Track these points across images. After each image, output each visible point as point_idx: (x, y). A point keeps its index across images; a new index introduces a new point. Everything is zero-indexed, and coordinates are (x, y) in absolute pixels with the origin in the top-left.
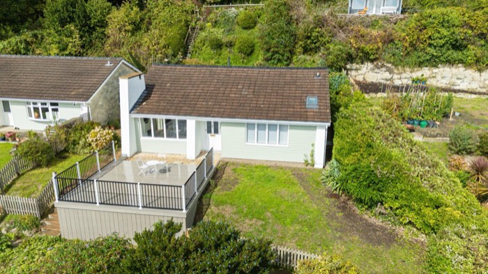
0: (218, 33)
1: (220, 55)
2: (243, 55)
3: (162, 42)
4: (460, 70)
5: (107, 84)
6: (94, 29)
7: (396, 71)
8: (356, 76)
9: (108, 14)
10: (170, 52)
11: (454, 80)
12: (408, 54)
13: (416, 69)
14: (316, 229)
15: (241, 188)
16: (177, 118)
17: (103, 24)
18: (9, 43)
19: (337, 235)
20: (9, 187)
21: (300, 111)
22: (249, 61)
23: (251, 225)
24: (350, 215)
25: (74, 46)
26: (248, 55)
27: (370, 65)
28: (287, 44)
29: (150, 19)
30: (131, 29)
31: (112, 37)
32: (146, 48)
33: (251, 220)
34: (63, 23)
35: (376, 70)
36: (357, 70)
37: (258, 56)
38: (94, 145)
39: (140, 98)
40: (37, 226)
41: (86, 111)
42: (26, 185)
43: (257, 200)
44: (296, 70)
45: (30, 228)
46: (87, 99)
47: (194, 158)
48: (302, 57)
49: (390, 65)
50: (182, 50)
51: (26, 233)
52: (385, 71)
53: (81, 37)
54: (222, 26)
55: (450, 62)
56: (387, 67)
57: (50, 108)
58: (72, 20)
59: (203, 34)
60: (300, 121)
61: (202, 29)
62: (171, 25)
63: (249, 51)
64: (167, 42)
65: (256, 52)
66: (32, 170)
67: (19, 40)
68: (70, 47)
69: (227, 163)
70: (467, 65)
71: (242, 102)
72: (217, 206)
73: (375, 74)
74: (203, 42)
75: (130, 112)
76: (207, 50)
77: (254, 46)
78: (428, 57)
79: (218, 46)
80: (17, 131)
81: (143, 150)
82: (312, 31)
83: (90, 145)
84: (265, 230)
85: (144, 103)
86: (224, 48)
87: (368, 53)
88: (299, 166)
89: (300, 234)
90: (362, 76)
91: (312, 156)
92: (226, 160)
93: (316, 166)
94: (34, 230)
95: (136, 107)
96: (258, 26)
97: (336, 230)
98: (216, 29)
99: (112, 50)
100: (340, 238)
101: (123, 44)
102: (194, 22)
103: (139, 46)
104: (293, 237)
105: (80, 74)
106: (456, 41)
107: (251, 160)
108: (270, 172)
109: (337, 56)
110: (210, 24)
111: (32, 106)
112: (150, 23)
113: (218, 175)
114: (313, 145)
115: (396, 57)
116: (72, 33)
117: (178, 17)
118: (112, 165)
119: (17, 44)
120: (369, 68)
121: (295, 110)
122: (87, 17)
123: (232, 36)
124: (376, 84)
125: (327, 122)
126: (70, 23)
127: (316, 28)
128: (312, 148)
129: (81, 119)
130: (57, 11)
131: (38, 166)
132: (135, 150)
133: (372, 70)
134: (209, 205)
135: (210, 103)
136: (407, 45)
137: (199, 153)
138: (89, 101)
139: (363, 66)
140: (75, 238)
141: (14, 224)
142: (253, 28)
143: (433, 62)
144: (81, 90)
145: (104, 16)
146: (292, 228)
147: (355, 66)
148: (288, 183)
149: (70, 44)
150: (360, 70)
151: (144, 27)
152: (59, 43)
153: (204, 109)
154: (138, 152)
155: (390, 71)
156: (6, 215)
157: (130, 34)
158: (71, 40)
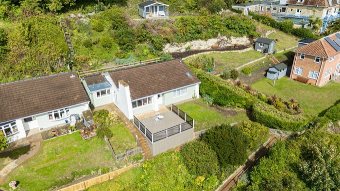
0: (84, 36)
3: (59, 49)
4: (200, 41)
7: (179, 46)
8: (165, 51)
10: (65, 54)
11: (200, 46)
12: (182, 37)
13: (185, 43)
21: (189, 80)
22: (111, 51)
26: (110, 48)
35: (172, 47)
44: (170, 61)
45: (142, 158)
46: (88, 100)
48: (140, 45)
52: (176, 47)
54: (83, 31)
55: (197, 39)
56: (176, 44)
61: (73, 35)
62: (55, 36)
70: (202, 39)
73: (173, 49)
74: (78, 43)
76: (83, 48)
78: (189, 38)
79: (91, 45)
86: (93, 45)
90: (167, 50)
91: (195, 94)
93: (197, 98)
96: (105, 29)
98: (80, 34)
106: (199, 30)
110: (76, 31)
111: (53, 114)
114: (195, 91)
115: (178, 39)
121: (187, 80)
123: (96, 38)
125: (200, 82)
127: (143, 30)
133: (170, 46)
136: (181, 34)
139: (166, 45)
141: (134, 160)
143: (191, 39)
144: (78, 96)
150: (165, 47)
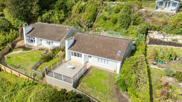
0: (106, 14)
1: (105, 22)
2: (113, 24)
3: (87, 17)
5: (66, 36)
6: (68, 11)
7: (166, 35)
8: (151, 35)
9: (73, 6)
10: (89, 21)
12: (172, 30)
13: (175, 35)
14: (106, 95)
15: (91, 78)
16: (80, 53)
17: (71, 10)
18: (45, 15)
19: (111, 98)
20: (38, 67)
21: (114, 56)
22: (115, 25)
23: (90, 90)
24: (118, 92)
25: (62, 17)
26: (114, 23)
27: (157, 32)
28: (127, 22)
29: (85, 8)
30: (79, 12)
31: (73, 14)
32: (82, 19)
33: (90, 88)
34: (60, 9)
35: (159, 34)
36: (152, 33)
37: (118, 24)
38: (59, 56)
39: (72, 45)
40: (42, 79)
41: (60, 45)
42: (41, 67)
43: (94, 82)
44: (119, 39)
45: (41, 79)
46: (60, 41)
47: (83, 64)
48: (133, 26)
49: (164, 33)
50: (93, 20)
51: (40, 80)
52: (162, 35)
53: (64, 14)
54: (108, 11)
56: (163, 33)
57: (51, 42)
58: (62, 8)
59: (102, 14)
60: (113, 59)
61: (101, 12)
62: (91, 11)
63: (115, 22)
64: (89, 18)
65: (117, 22)
66: (44, 62)
67: (48, 14)
68: (61, 17)
69: (92, 67)
71: (98, 50)
72: (83, 82)
73: (158, 36)
74: (101, 17)
75: (68, 49)
76: (102, 20)
77: (117, 20)
78: (180, 32)
79: (105, 19)
80: (43, 47)
81: (72, 59)
82: (137, 18)
83: (58, 56)
84: (93, 92)
85: (72, 47)
86: (107, 20)
87: (156, 28)
88: (112, 72)
89: (101, 95)
90: (153, 36)
91: (116, 69)
92: (92, 66)
93: (117, 73)
94: (42, 80)
95: (70, 48)
96: (120, 12)
97: (111, 96)
98: (106, 12)
99: (73, 18)
100: (111, 99)
101: (76, 16)
102: (99, 9)
103: (81, 18)
104: (99, 96)
105: (60, 32)
107: (99, 67)
108: (103, 73)
109: (143, 29)
110: (104, 10)
111: (47, 41)
112: (85, 9)
113: (88, 71)
114: (117, 66)
115: (167, 30)
116: (62, 13)
117: (94, 8)
118: (62, 64)
119: (47, 16)
120: (156, 33)
121: (113, 55)
122: (66, 8)
123: (111, 16)
124: (157, 39)
125: (120, 61)
126: (61, 9)
127: (138, 17)
128: (116, 67)
129: (58, 47)
130: (58, 6)
131: (45, 62)
132: (69, 59)
134: (81, 82)
135: (89, 49)
136: (172, 26)
137: (85, 62)
138: (60, 42)
139: (154, 32)
140: (50, 84)
141: (38, 77)
142: (118, 13)
144: (59, 38)
145: (71, 7)
146: (100, 93)
147: (151, 31)
148: (106, 78)
149: (61, 16)
150: (153, 33)
151: (83, 11)
152: (58, 16)
153: (87, 51)
154: (70, 59)
155: (164, 35)
156: (36, 75)
157: (78, 13)
158: (61, 15)
